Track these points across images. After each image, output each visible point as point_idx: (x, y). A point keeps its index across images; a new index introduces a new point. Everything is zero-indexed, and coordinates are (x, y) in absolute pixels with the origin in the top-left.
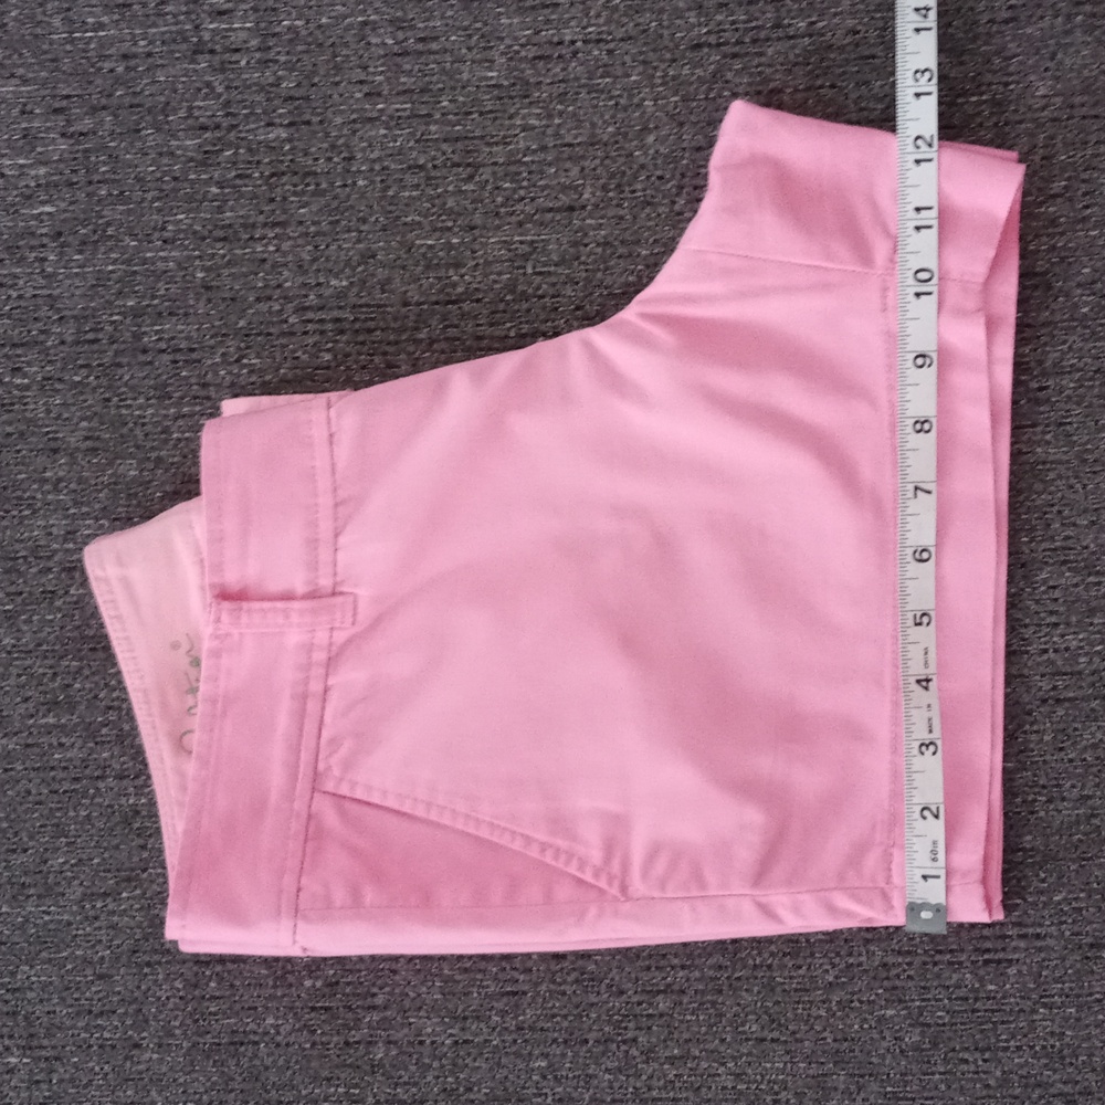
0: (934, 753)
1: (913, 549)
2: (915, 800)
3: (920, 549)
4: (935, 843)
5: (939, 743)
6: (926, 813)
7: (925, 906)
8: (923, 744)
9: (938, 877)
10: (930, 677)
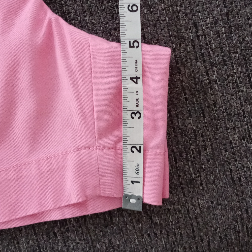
0: (139, 118)
1: (128, 4)
2: (128, 143)
3: (131, 5)
4: (138, 165)
5: (142, 112)
6: (134, 149)
7: (132, 197)
8: (133, 113)
9: (139, 182)
10: (138, 76)
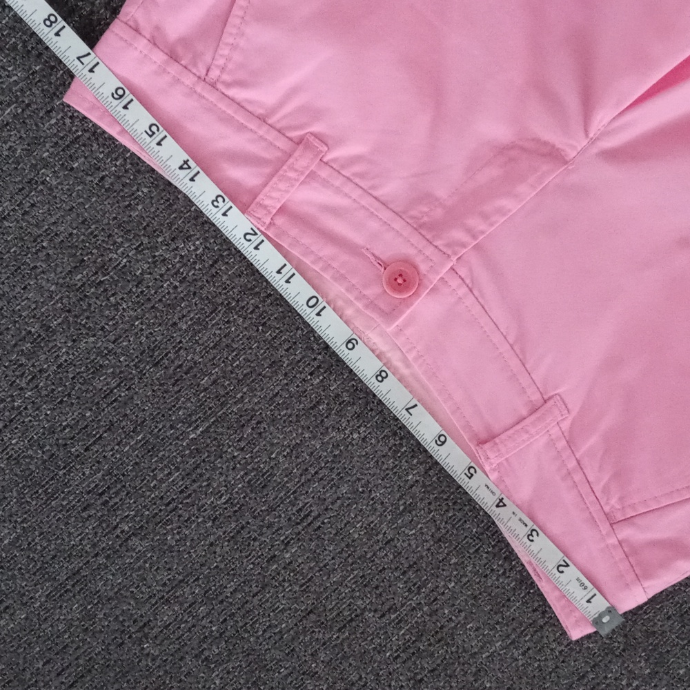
0: (538, 535)
1: (434, 441)
2: (550, 568)
3: (437, 438)
4: (578, 579)
5: (535, 527)
6: (561, 569)
7: (601, 616)
8: (528, 536)
9: (595, 595)
10: (500, 498)
